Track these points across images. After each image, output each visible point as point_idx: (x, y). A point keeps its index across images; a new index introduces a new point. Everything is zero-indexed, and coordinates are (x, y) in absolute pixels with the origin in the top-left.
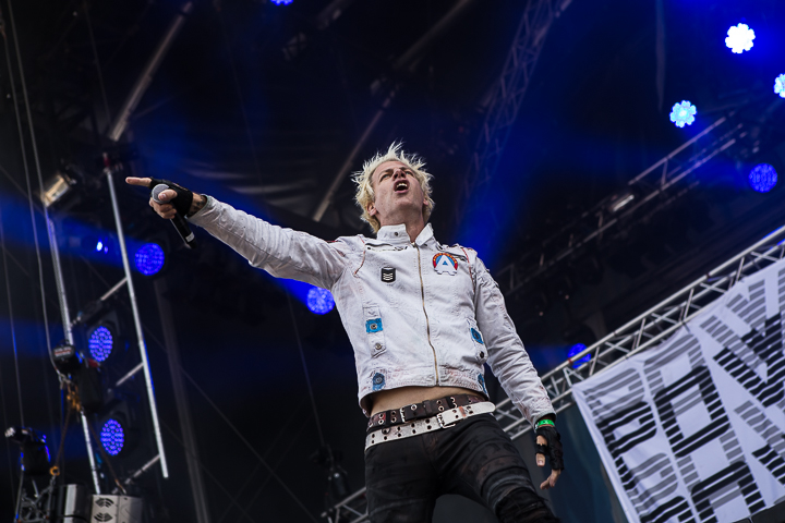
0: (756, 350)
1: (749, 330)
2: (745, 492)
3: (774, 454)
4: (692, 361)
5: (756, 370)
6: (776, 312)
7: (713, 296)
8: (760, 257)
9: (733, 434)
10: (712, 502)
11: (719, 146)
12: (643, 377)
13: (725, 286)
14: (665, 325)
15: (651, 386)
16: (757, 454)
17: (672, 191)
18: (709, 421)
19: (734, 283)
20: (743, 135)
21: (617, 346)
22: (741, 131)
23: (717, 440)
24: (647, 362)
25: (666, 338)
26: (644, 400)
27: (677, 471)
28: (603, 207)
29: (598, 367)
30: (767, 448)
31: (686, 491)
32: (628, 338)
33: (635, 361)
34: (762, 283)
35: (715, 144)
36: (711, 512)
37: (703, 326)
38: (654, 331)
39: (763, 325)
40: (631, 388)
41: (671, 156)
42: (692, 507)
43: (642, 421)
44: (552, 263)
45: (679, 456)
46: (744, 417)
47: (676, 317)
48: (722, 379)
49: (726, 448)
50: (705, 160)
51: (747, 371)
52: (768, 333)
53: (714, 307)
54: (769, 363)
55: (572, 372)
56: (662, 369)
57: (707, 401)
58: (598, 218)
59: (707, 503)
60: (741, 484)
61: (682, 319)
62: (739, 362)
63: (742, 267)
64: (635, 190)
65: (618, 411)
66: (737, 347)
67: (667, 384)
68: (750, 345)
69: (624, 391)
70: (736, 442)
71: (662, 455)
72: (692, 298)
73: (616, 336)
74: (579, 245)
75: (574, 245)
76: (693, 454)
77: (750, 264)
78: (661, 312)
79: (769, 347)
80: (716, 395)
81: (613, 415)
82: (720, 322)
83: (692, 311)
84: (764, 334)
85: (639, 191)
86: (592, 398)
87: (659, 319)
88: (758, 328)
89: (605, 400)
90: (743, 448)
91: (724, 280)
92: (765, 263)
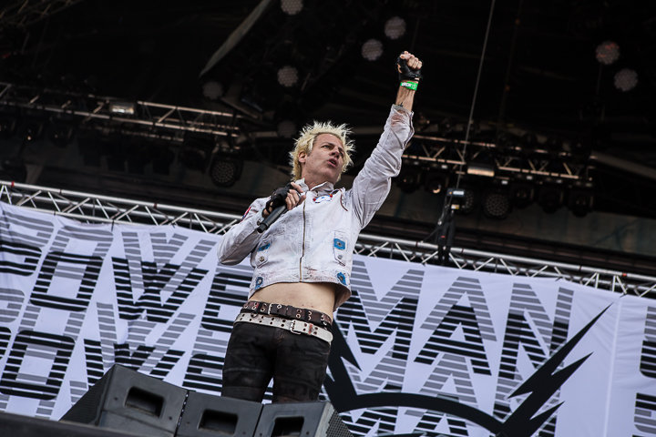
0: (145, 277)
1: (152, 261)
2: (57, 360)
3: (99, 351)
4: (96, 250)
5: (133, 289)
6: (178, 263)
7: (148, 221)
8: (198, 221)
9: (82, 317)
10: (28, 349)
11: (214, 129)
12: (54, 234)
13: (160, 221)
14: (99, 213)
15: (54, 243)
16: (87, 342)
17: (162, 131)
18: (74, 297)
19: (167, 223)
20: (234, 135)
21: (55, 201)
22: (235, 132)
23: (69, 312)
24: (67, 228)
25: (91, 222)
26: (41, 248)
27: (22, 311)
28: (108, 102)
29: (28, 204)
30: (98, 344)
31: (17, 328)
32: (67, 202)
33: (58, 221)
34: (185, 238)
35: (212, 125)
36: (22, 355)
37: (124, 234)
38: (88, 211)
39: (164, 264)
40: (39, 234)
41: (179, 108)
42: (11, 342)
43: (27, 260)
44: (39, 107)
45: (32, 302)
46: (100, 313)
47: (111, 214)
48: (107, 277)
49: (69, 322)
50: (198, 130)
51: (128, 285)
52: (162, 272)
53: (142, 228)
54: (147, 291)
55: (7, 193)
56: (72, 239)
57: (84, 283)
58: (98, 106)
59: (24, 347)
60: (59, 353)
61: (115, 218)
62: (128, 275)
63: (181, 218)
64: (138, 109)
65: (16, 242)
66: (135, 265)
67: (66, 251)
68: (144, 271)
69: (33, 233)
70: (80, 324)
71: (22, 294)
72: (132, 211)
73: (60, 194)
74: (69, 112)
75: (65, 109)
76: (43, 309)
77: (188, 220)
78: (104, 203)
79: (155, 281)
80: (94, 284)
81: (11, 241)
82: (137, 240)
83: (125, 219)
84: (159, 271)
85: (140, 112)
86: (6, 220)
87: (100, 206)
88: (158, 264)
89: (14, 228)
90: (81, 332)
91: (162, 216)
92: (197, 227)
